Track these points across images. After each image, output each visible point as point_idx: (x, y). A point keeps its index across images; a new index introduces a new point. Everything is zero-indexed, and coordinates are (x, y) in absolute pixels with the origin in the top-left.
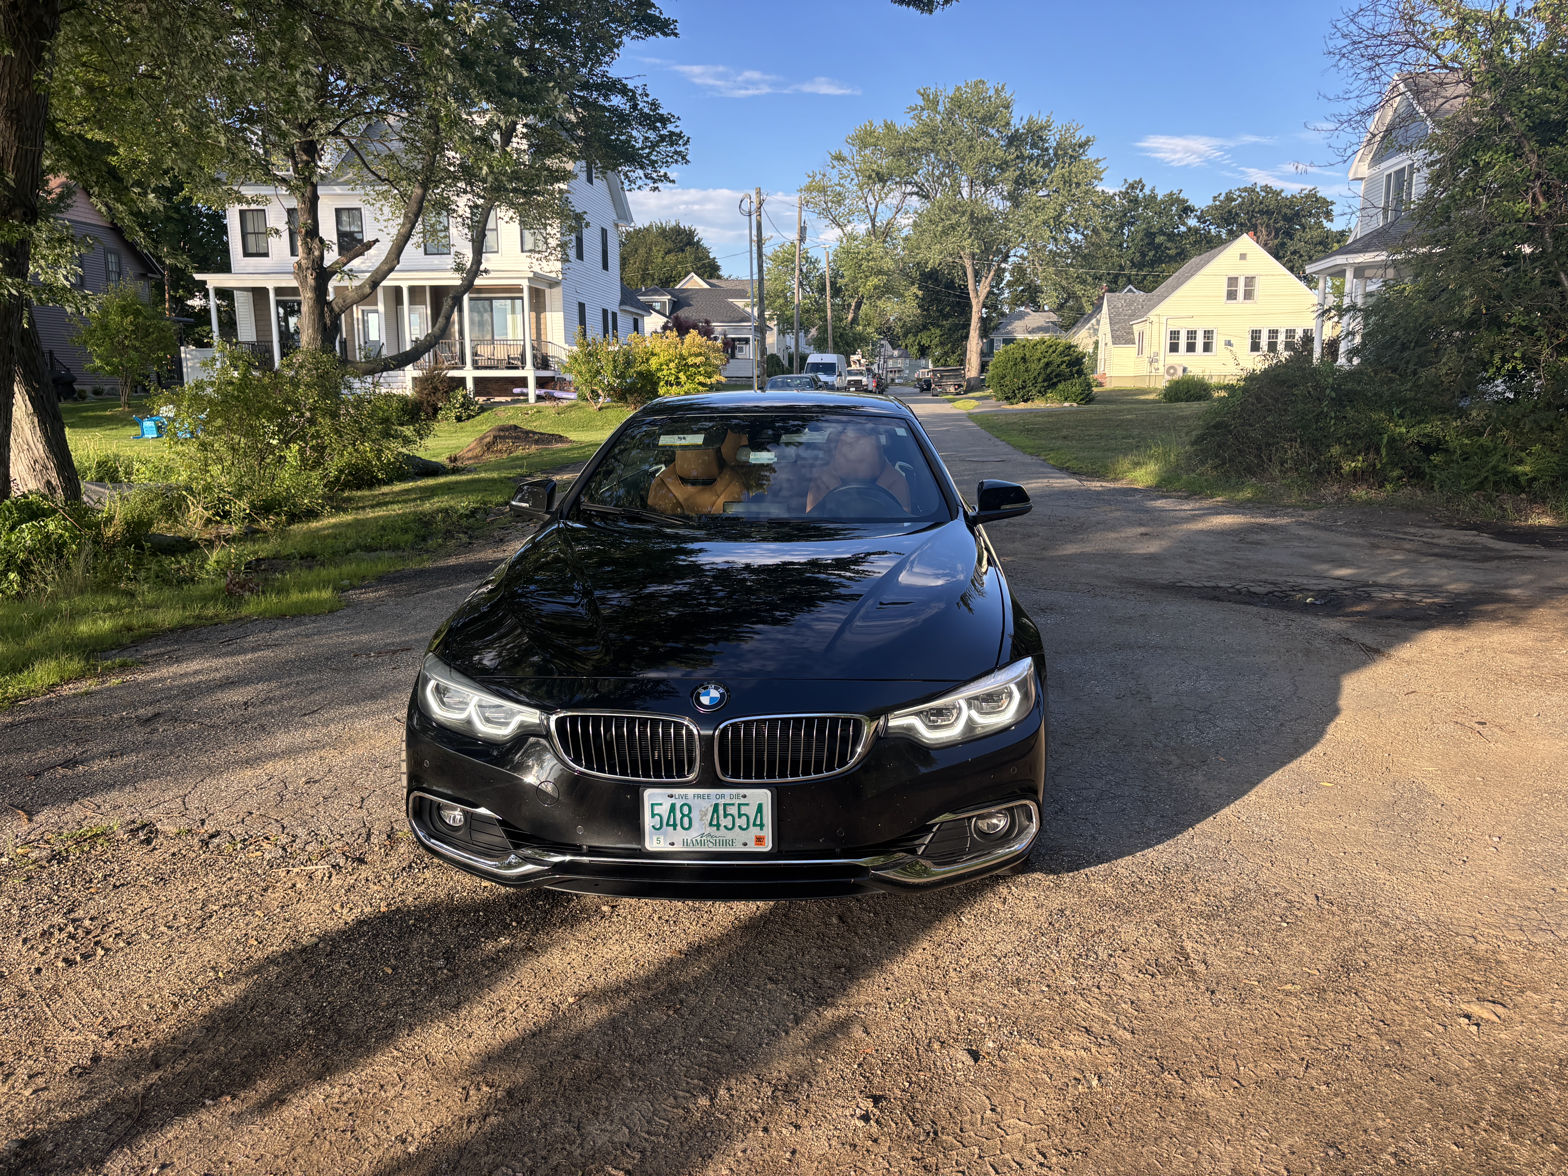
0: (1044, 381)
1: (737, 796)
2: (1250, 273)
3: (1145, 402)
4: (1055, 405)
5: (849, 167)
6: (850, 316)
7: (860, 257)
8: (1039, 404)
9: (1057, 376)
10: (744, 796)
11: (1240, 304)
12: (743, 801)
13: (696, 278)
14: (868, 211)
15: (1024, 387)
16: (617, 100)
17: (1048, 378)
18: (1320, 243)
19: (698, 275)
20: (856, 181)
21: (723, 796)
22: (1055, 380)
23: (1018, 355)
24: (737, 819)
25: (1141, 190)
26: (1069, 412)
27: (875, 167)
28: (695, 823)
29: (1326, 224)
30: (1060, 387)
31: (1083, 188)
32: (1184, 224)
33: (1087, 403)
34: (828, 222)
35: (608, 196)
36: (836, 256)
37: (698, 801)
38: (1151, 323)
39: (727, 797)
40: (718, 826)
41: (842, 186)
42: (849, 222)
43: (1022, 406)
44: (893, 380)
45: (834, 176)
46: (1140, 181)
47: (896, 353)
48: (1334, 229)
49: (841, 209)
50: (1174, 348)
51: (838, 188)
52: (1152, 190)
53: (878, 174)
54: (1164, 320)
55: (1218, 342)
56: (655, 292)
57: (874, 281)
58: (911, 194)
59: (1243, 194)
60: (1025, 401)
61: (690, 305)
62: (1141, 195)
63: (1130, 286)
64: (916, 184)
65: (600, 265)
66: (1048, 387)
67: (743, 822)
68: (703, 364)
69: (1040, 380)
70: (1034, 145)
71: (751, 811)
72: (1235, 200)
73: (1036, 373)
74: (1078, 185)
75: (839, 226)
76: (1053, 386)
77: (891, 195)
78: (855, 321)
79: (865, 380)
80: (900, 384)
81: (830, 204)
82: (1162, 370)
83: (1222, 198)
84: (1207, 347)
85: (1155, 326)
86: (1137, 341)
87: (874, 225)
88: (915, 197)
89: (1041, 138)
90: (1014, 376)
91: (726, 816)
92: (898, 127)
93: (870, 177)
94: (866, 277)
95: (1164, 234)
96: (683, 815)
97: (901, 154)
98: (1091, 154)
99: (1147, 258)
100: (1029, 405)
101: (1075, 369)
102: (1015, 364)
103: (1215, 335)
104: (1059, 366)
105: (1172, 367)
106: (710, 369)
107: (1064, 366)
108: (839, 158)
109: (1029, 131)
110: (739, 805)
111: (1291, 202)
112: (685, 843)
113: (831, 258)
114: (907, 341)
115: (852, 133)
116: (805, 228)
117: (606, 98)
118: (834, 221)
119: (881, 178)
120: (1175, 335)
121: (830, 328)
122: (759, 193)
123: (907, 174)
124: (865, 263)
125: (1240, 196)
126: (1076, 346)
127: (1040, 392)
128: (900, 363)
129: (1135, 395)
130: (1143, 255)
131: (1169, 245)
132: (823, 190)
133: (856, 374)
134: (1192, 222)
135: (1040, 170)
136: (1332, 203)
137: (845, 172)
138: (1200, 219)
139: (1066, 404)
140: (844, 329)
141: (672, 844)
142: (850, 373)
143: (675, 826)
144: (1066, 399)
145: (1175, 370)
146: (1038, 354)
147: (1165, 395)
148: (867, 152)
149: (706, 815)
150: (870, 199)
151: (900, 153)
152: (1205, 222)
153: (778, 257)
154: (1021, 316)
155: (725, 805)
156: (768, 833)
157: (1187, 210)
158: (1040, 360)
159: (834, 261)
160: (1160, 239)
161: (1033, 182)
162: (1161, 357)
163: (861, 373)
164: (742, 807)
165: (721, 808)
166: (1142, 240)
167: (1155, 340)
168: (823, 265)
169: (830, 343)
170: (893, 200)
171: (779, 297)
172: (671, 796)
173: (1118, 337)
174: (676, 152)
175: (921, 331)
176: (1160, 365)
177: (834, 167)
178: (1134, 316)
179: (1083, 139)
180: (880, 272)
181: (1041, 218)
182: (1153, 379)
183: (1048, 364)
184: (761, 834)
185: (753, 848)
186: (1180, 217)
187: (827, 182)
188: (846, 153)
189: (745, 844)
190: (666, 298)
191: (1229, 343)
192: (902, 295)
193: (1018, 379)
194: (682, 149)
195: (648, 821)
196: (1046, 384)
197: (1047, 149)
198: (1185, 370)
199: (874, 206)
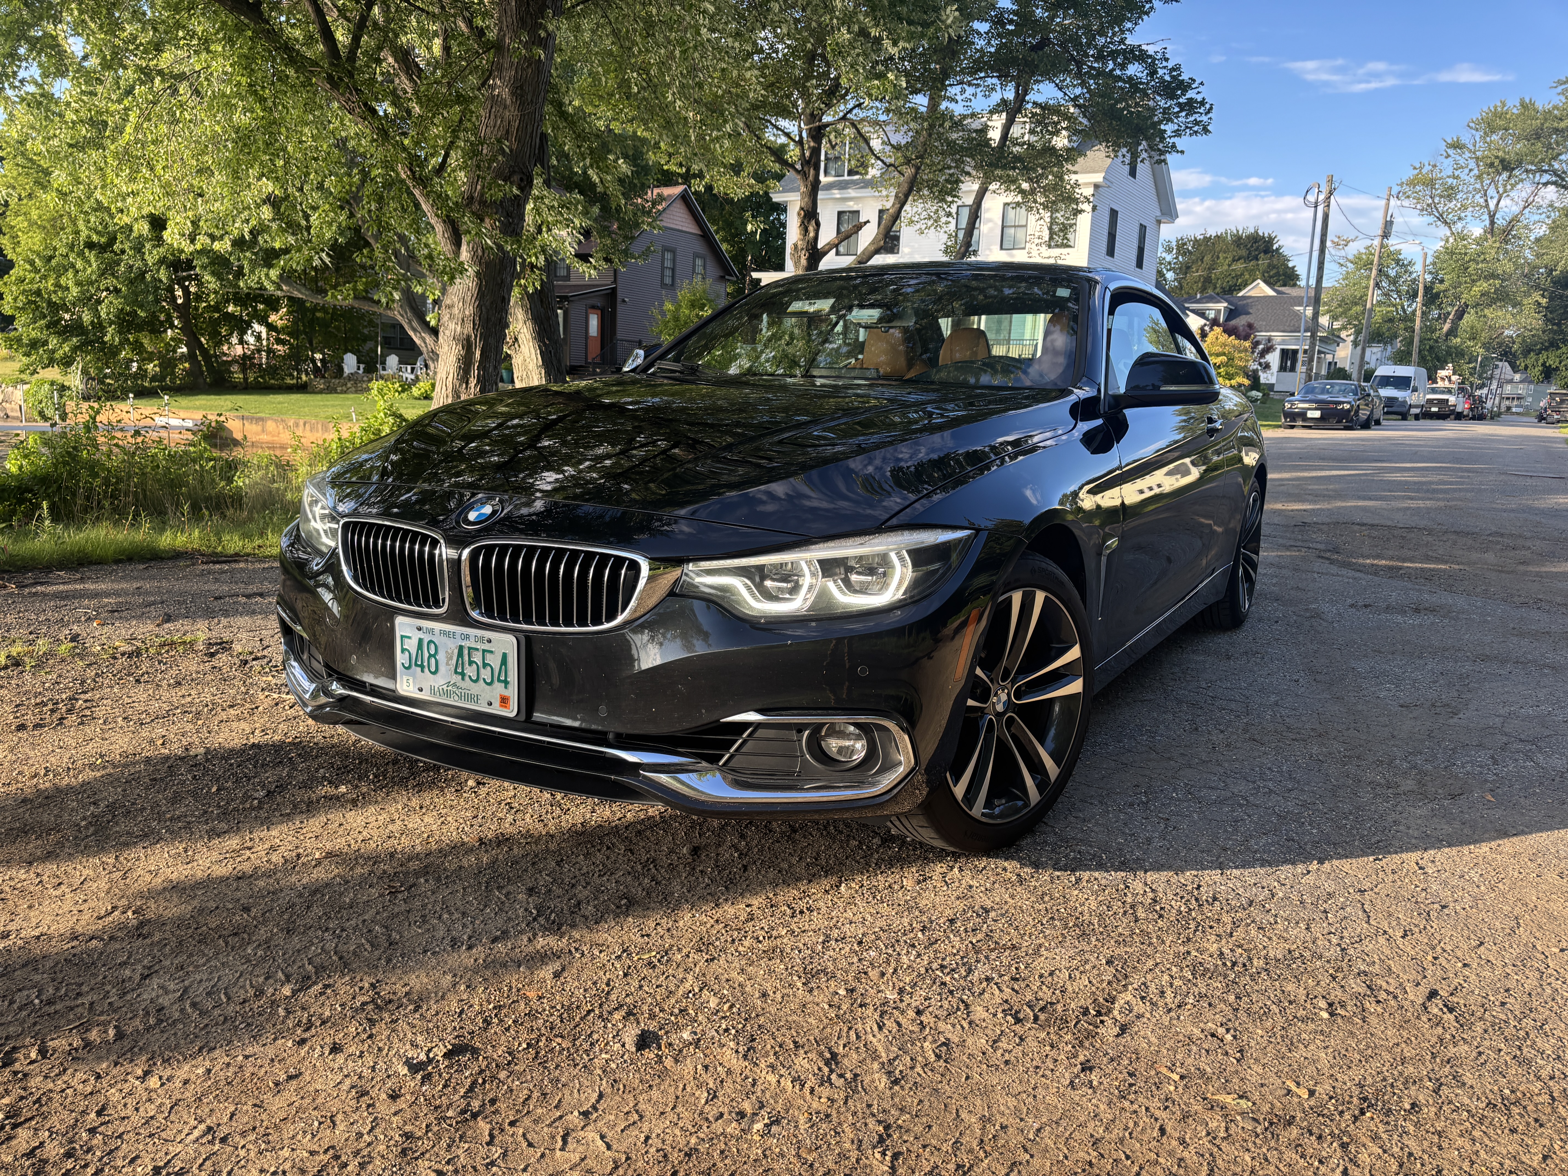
1: (481, 639)
5: (1467, 155)
6: (1447, 327)
7: (1467, 258)
10: (489, 641)
12: (487, 646)
13: (1262, 285)
14: (1487, 206)
16: (1134, 70)
19: (1266, 282)
20: (1476, 172)
21: (467, 637)
24: (482, 670)
27: (1500, 154)
28: (442, 668)
34: (1431, 219)
35: (1153, 191)
36: (1437, 258)
37: (444, 639)
39: (472, 639)
40: (463, 675)
41: (1457, 178)
42: (1460, 219)
44: (1509, 408)
45: (1446, 167)
47: (1517, 377)
49: (1452, 205)
51: (1450, 181)
53: (1502, 161)
56: (1211, 299)
57: (1483, 286)
58: (1545, 184)
61: (1248, 313)
64: (1555, 173)
65: (1134, 263)
67: (486, 674)
68: (1226, 365)
71: (495, 661)
75: (1446, 223)
77: (1519, 186)
78: (1452, 332)
79: (1452, 399)
80: (1518, 414)
81: (1437, 200)
87: (1492, 223)
88: (1551, 188)
91: (471, 663)
92: (1539, 105)
93: (1492, 165)
94: (1473, 281)
96: (430, 656)
97: (1538, 137)
106: (1232, 370)
108: (1457, 146)
110: (484, 651)
112: (432, 690)
113: (1429, 260)
114: (1528, 362)
115: (1476, 116)
116: (1391, 222)
117: (1123, 67)
118: (1441, 218)
119: (1507, 166)
121: (1416, 340)
122: (1331, 180)
123: (1543, 160)
124: (1473, 266)
128: (1521, 390)
132: (1430, 183)
133: (1443, 392)
137: (1462, 162)
140: (1436, 341)
141: (421, 690)
142: (1434, 391)
143: (422, 667)
148: (1494, 137)
149: (451, 658)
150: (1492, 192)
151: (1537, 135)
153: (1360, 259)
155: (470, 648)
156: (513, 692)
159: (1434, 264)
163: (1449, 391)
164: (488, 655)
165: (466, 652)
168: (1418, 268)
169: (1415, 356)
170: (1523, 191)
171: (1356, 304)
172: (419, 629)
174: (1197, 123)
175: (1546, 349)
177: (1448, 156)
180: (1493, 276)
184: (506, 693)
185: (497, 710)
187: (1436, 174)
188: (1466, 139)
189: (490, 704)
190: (1222, 306)
192: (1520, 304)
194: (1204, 118)
195: (400, 659)
199: (1495, 201)
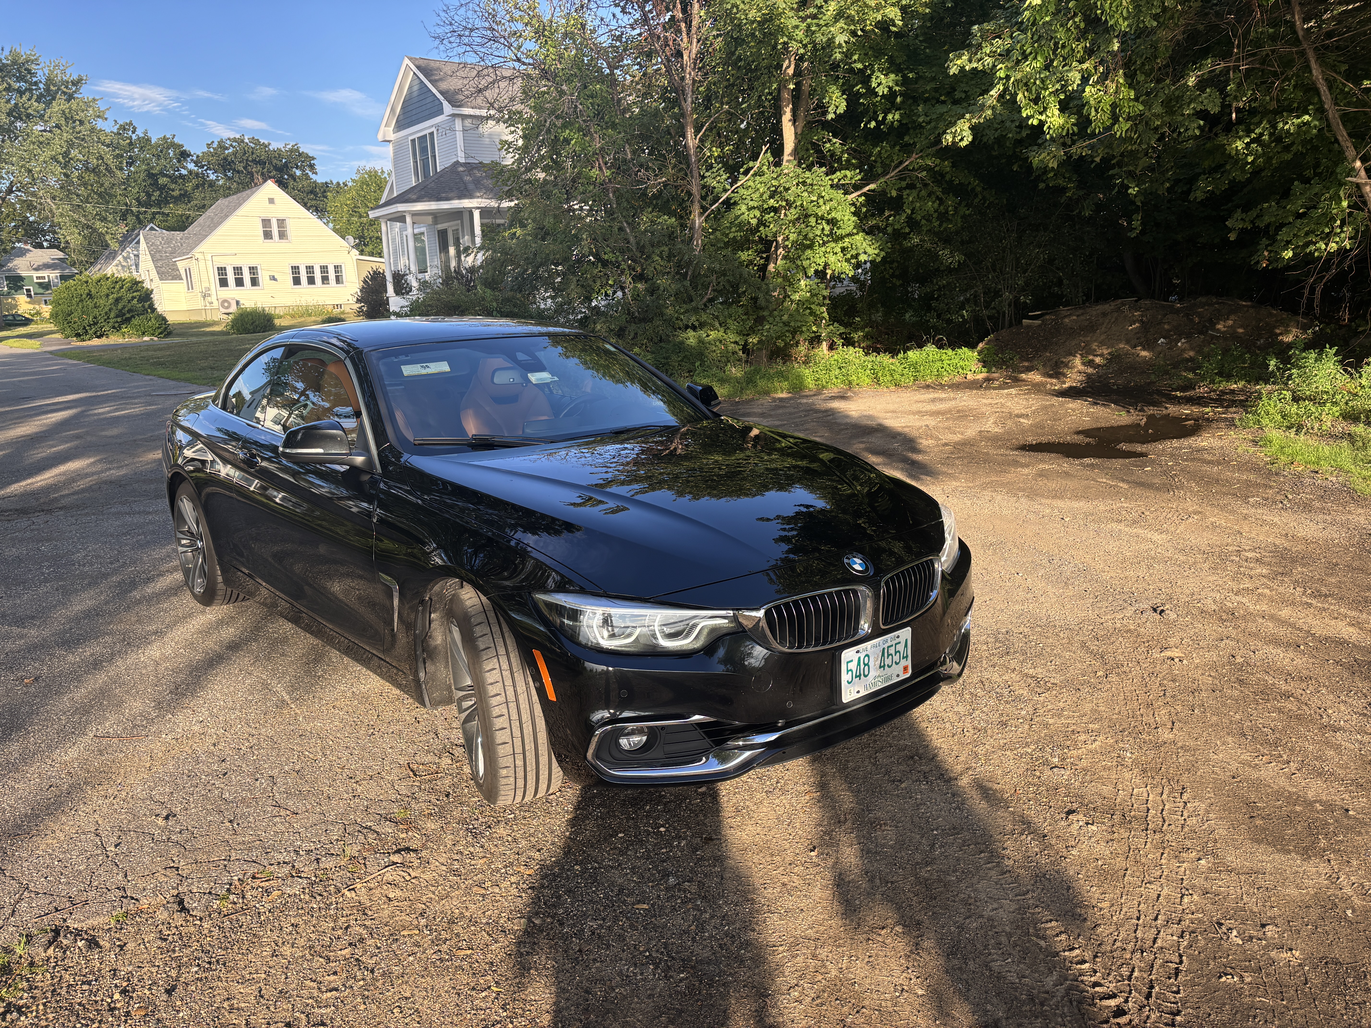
0: (117, 316)
2: (281, 216)
3: (213, 334)
4: (134, 340)
8: (114, 339)
9: (129, 311)
11: (276, 244)
15: (95, 324)
17: (120, 314)
18: (311, 192)
22: (128, 315)
23: (84, 290)
25: (133, 132)
26: (148, 347)
29: (313, 177)
30: (135, 321)
31: (88, 126)
32: (184, 168)
33: (166, 336)
38: (197, 259)
43: (96, 342)
46: (131, 124)
48: (319, 181)
50: (224, 283)
52: (146, 133)
54: (209, 257)
55: (263, 277)
59: (234, 144)
60: (99, 337)
62: (134, 137)
63: (152, 225)
66: (123, 322)
69: (112, 315)
70: (20, 78)
72: (227, 149)
73: (107, 309)
74: (82, 123)
76: (128, 321)
82: (216, 304)
83: (215, 145)
84: (254, 282)
85: (202, 263)
86: (184, 276)
89: (29, 71)
90: (83, 313)
95: (166, 176)
98: (85, 93)
99: (153, 198)
100: (103, 341)
101: (147, 304)
102: (81, 301)
103: (259, 271)
104: (129, 302)
105: (225, 301)
107: (135, 301)
109: (14, 62)
111: (279, 155)
120: (222, 271)
125: (231, 145)
126: (142, 282)
127: (114, 327)
129: (197, 327)
130: (149, 195)
131: (173, 186)
134: (191, 166)
135: (36, 104)
136: (313, 158)
138: (196, 163)
139: (146, 338)
144: (144, 333)
145: (229, 303)
146: (104, 291)
147: (233, 327)
152: (202, 167)
154: (22, 253)
157: (184, 155)
158: (107, 296)
160: (162, 181)
161: (28, 116)
162: (213, 291)
166: (144, 180)
167: (204, 277)
173: (163, 273)
176: (213, 299)
178: (174, 253)
179: (75, 77)
181: (49, 153)
182: (209, 312)
183: (117, 300)
186: (179, 161)
191: (273, 278)
193: (88, 315)
196: (119, 320)
197: (36, 84)
198: (238, 303)
